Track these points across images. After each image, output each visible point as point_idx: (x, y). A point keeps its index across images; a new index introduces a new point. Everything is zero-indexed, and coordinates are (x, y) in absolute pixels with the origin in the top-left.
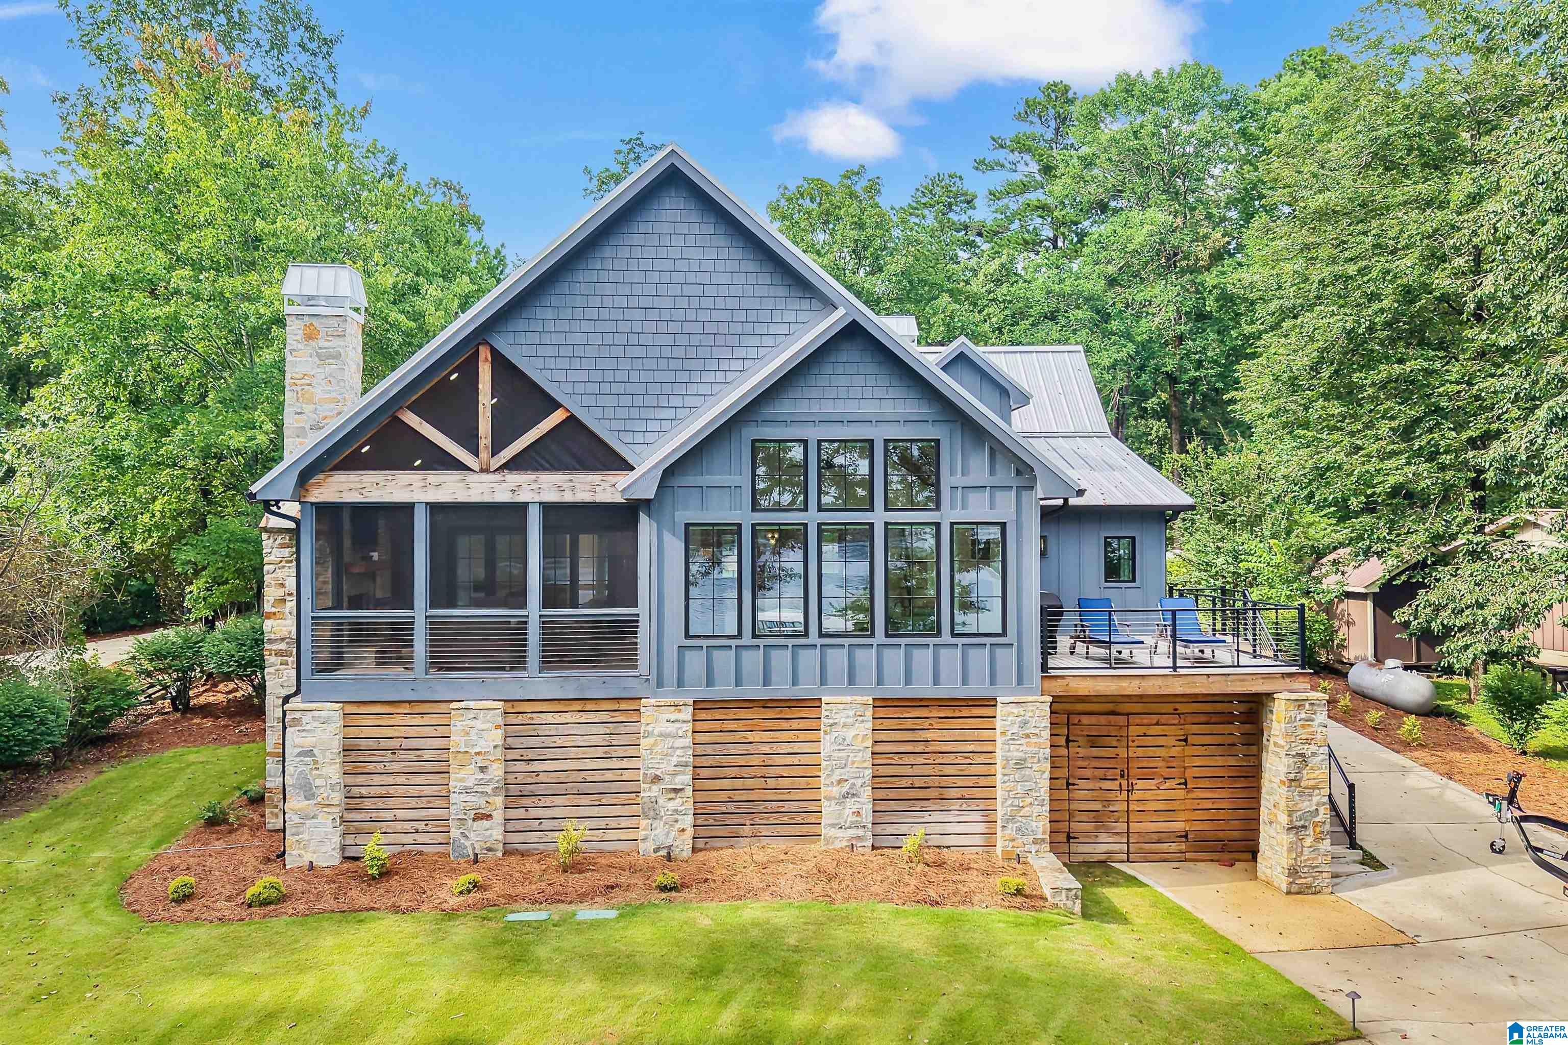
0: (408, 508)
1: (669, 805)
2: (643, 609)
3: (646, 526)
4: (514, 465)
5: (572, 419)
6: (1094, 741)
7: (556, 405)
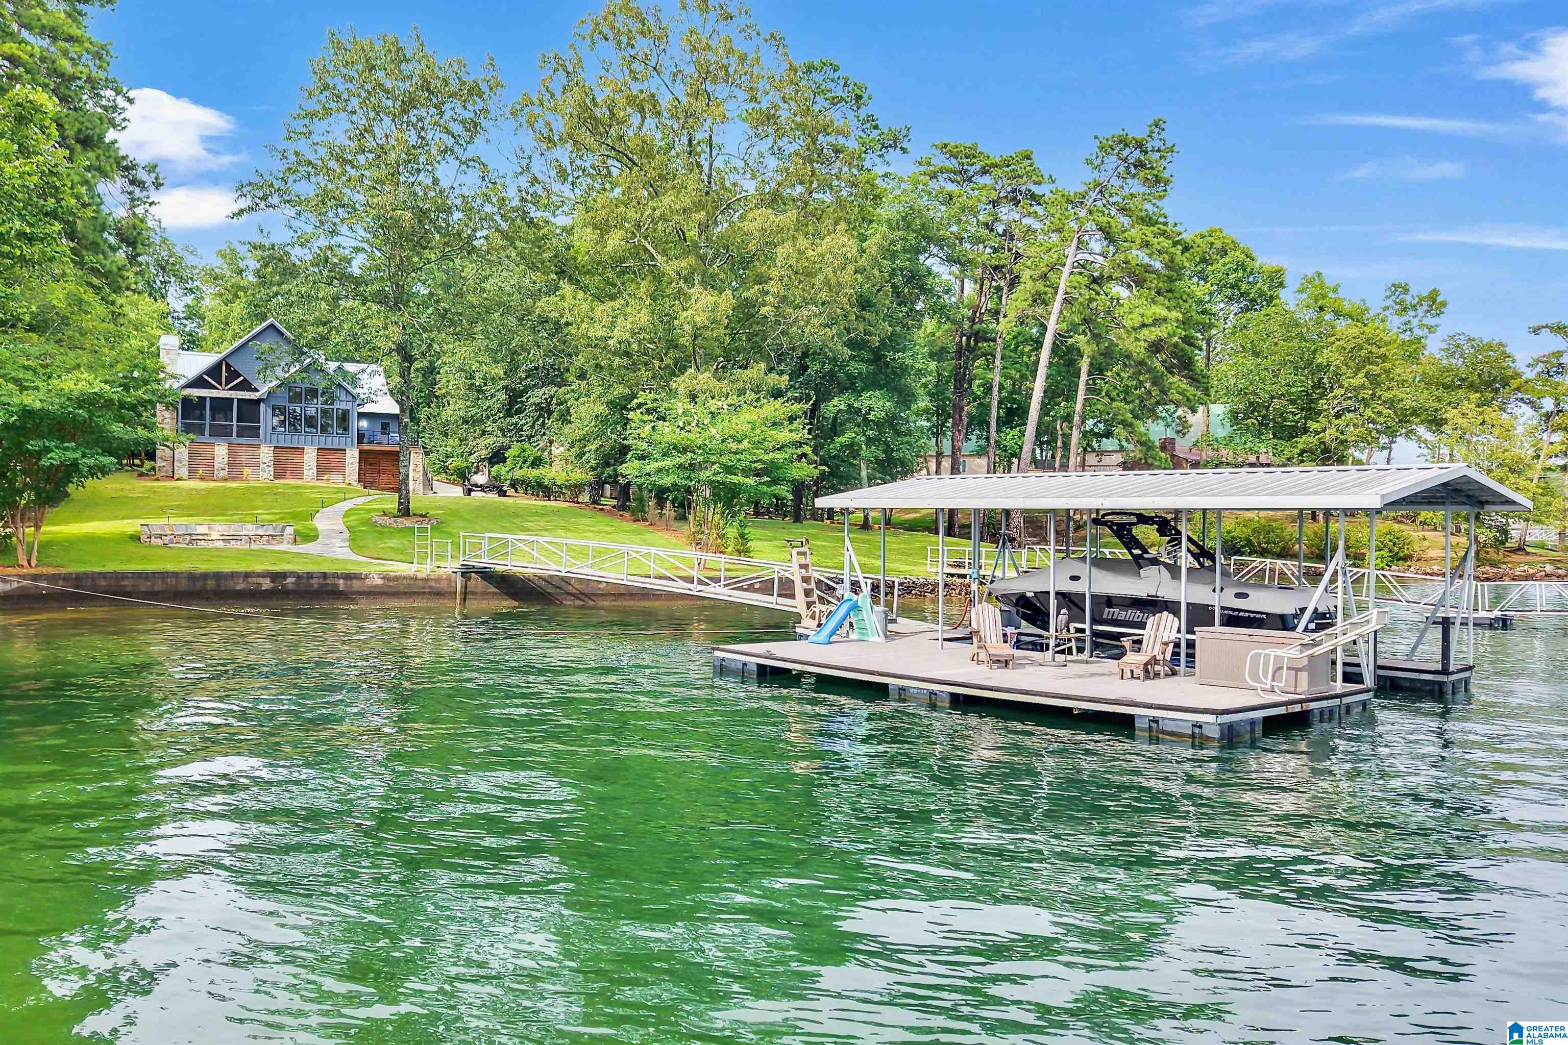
0: (205, 398)
1: (267, 469)
2: (262, 424)
3: (262, 405)
4: (230, 389)
5: (245, 379)
6: (371, 464)
7: (240, 375)
